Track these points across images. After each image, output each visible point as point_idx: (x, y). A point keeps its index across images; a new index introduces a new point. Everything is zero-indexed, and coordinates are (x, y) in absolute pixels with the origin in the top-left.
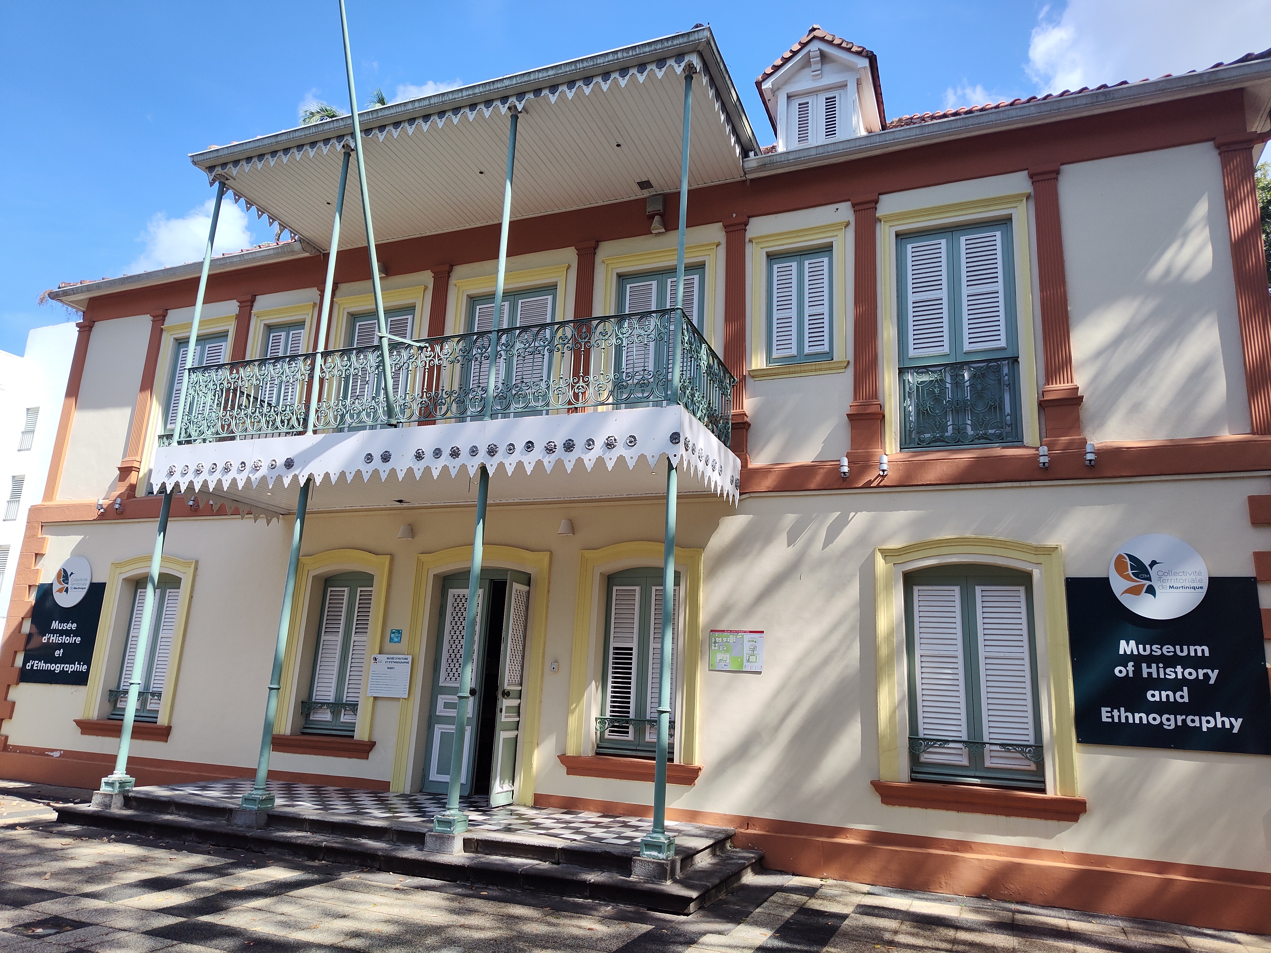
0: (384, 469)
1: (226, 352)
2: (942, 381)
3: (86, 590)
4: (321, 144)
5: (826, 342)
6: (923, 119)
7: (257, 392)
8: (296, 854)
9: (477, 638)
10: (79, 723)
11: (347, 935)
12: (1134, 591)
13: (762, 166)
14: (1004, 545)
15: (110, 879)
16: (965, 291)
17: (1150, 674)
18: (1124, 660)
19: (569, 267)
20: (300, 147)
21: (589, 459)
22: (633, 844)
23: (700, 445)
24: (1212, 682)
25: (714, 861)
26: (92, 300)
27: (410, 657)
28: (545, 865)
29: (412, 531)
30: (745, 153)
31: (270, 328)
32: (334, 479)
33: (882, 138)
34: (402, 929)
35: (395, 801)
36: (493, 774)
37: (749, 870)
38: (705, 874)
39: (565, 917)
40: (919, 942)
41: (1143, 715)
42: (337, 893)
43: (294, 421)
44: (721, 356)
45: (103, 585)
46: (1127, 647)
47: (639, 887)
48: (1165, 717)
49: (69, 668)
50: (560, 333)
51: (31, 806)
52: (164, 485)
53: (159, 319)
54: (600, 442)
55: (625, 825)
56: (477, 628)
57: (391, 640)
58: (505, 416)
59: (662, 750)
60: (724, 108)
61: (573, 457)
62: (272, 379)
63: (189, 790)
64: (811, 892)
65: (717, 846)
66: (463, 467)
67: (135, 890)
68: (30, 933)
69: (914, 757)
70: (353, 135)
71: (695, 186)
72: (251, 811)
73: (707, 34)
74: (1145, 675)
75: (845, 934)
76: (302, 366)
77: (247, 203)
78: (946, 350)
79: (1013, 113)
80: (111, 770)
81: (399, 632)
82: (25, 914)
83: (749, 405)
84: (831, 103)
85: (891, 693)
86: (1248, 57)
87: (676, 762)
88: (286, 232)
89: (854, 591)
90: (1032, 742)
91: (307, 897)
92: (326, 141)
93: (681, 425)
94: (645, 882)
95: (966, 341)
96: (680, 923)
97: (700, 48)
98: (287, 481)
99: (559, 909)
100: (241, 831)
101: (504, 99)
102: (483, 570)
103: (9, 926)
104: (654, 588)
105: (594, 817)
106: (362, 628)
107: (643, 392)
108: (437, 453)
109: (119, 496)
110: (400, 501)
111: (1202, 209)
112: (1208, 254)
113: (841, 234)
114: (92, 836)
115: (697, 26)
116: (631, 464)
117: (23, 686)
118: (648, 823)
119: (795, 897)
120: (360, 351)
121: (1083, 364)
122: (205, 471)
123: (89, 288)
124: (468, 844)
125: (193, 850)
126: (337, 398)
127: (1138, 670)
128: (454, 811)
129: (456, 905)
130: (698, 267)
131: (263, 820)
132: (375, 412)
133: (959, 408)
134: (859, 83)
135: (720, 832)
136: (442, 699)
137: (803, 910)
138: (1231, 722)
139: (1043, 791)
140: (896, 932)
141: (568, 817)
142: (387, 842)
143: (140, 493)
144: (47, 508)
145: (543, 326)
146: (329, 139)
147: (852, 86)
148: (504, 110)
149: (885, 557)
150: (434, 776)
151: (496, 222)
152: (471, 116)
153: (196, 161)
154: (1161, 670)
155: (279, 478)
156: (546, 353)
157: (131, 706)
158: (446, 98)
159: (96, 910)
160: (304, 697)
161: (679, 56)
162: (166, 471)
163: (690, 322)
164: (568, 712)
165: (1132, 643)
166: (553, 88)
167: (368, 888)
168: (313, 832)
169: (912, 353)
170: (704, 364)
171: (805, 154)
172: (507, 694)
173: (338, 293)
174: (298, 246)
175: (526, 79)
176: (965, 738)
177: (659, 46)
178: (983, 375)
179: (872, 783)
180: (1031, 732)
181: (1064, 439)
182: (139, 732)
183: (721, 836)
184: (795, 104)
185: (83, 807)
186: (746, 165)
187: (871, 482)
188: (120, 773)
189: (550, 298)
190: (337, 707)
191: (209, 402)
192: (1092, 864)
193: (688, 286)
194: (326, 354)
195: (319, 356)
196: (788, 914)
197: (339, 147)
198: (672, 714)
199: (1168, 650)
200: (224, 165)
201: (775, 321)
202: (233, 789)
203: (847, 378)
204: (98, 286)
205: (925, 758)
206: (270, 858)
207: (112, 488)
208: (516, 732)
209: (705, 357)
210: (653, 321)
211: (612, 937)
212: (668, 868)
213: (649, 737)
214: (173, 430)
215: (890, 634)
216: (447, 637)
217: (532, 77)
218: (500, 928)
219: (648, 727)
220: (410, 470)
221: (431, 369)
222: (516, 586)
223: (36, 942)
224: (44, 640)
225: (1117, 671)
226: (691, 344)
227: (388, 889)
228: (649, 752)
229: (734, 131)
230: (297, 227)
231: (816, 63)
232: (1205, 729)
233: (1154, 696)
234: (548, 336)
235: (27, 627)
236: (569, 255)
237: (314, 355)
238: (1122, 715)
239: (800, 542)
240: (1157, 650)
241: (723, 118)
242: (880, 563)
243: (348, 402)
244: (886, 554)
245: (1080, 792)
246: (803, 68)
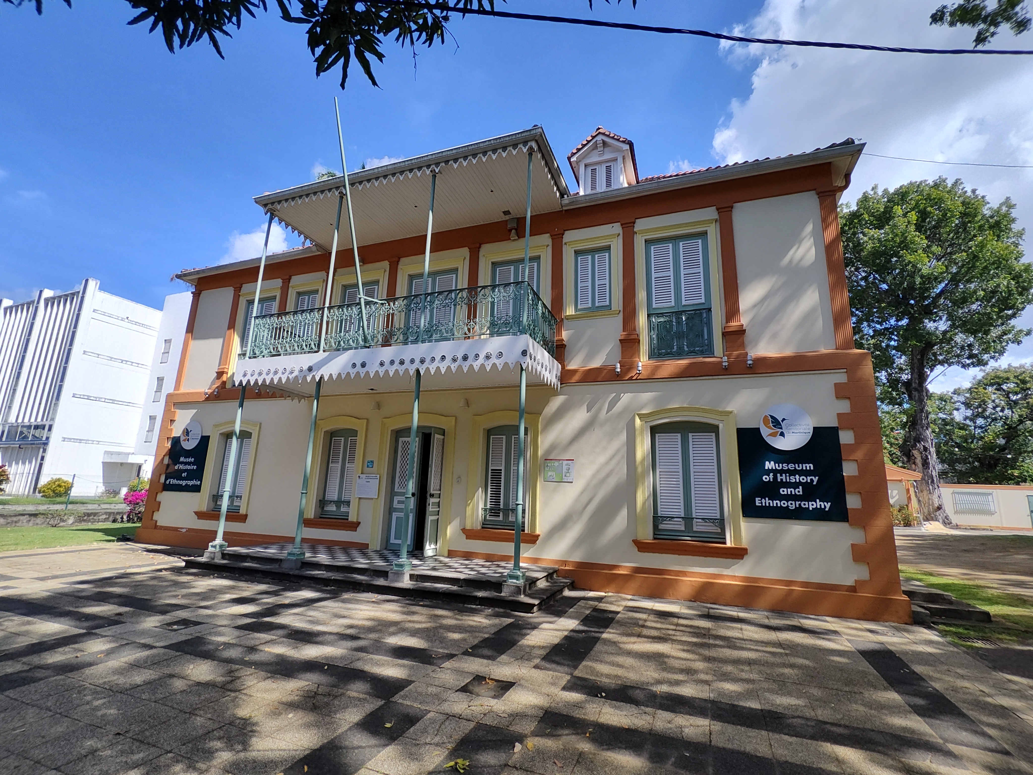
0: (363, 371)
1: (275, 307)
2: (671, 321)
3: (198, 441)
4: (327, 192)
5: (608, 300)
6: (659, 178)
7: (292, 329)
8: (317, 584)
9: (415, 465)
10: (196, 513)
11: (346, 627)
12: (773, 435)
13: (572, 203)
14: (704, 411)
15: (214, 599)
16: (682, 272)
17: (782, 479)
18: (768, 472)
19: (465, 258)
20: (315, 193)
21: (477, 365)
22: (502, 576)
23: (539, 357)
24: (815, 483)
25: (548, 584)
26: (199, 278)
27: (378, 476)
28: (455, 588)
29: (379, 406)
30: (562, 196)
31: (299, 294)
32: (335, 377)
33: (637, 188)
34: (376, 623)
35: (371, 554)
36: (425, 539)
37: (566, 589)
38: (543, 591)
39: (466, 615)
40: (659, 625)
41: (778, 502)
42: (341, 605)
43: (313, 346)
44: (549, 308)
45: (208, 438)
46: (769, 465)
47: (506, 599)
48: (790, 502)
49: (190, 483)
50: (460, 295)
51: (171, 558)
52: (241, 382)
53: (238, 290)
54: (482, 356)
55: (498, 566)
56: (416, 459)
57: (368, 466)
58: (430, 341)
59: (518, 525)
60: (550, 171)
61: (468, 363)
62: (301, 322)
63: (258, 549)
64: (600, 599)
65: (549, 576)
66: (407, 370)
67: (228, 604)
68: (170, 628)
69: (655, 527)
70: (344, 186)
71: (534, 214)
72: (292, 560)
73: (540, 130)
74: (779, 480)
75: (618, 622)
76: (317, 315)
77: (286, 224)
78: (673, 304)
79: (708, 175)
80: (214, 539)
81: (372, 462)
82: (167, 618)
83: (565, 335)
84: (608, 169)
85: (643, 492)
86: (833, 145)
87: (526, 532)
88: (308, 241)
89: (624, 437)
90: (719, 517)
91: (323, 607)
92: (330, 190)
93: (528, 346)
94: (510, 596)
95: (683, 299)
96: (528, 618)
97: (536, 138)
98: (309, 379)
99: (462, 611)
100: (286, 571)
101: (428, 166)
102: (418, 427)
103: (159, 625)
104: (513, 437)
105: (481, 562)
106: (352, 460)
107: (506, 327)
108: (392, 362)
109: (217, 388)
110: (372, 389)
111: (809, 228)
112: (813, 251)
113: (615, 240)
114: (204, 575)
115: (535, 126)
116: (500, 368)
117: (165, 493)
118: (511, 565)
119: (591, 603)
120: (348, 306)
121: (746, 312)
122: (264, 373)
123: (198, 272)
124: (412, 577)
125: (260, 582)
126: (336, 332)
127: (775, 477)
128: (404, 559)
129: (405, 609)
130: (537, 259)
131: (299, 565)
132: (357, 340)
133: (680, 336)
134: (624, 158)
135: (551, 569)
136: (396, 499)
137: (595, 610)
138: (825, 505)
139: (725, 543)
140: (645, 621)
141: (467, 562)
142: (368, 576)
143: (228, 386)
144: (177, 394)
145: (451, 291)
146: (331, 189)
147: (620, 160)
148: (428, 172)
149: (640, 418)
150: (393, 541)
151: (424, 234)
152: (410, 176)
153: (257, 201)
154: (788, 478)
155: (305, 377)
156: (452, 306)
157: (225, 503)
158: (396, 166)
159: (207, 616)
160: (321, 498)
161: (525, 143)
162: (242, 374)
163: (532, 289)
164: (467, 505)
165: (772, 463)
166: (456, 160)
167: (358, 601)
168: (327, 571)
169: (654, 306)
170: (540, 312)
171: (595, 196)
172: (432, 496)
173: (336, 274)
174: (314, 249)
175: (440, 155)
176: (683, 516)
177: (514, 137)
178: (693, 318)
179: (633, 541)
180: (718, 512)
181: (736, 353)
182: (229, 518)
183: (551, 571)
184: (589, 170)
185: (200, 559)
186: (563, 202)
187: (632, 377)
188: (219, 540)
189: (454, 275)
190: (339, 503)
191: (266, 335)
192: (750, 582)
193: (532, 269)
194: (330, 308)
195: (326, 309)
196: (588, 612)
197: (337, 193)
198: (524, 506)
199: (791, 466)
200: (273, 203)
201: (579, 288)
202: (282, 548)
203: (619, 320)
204: (203, 271)
205: (661, 527)
206: (303, 586)
207: (213, 383)
208: (437, 517)
209: (540, 308)
210: (512, 287)
211: (491, 626)
212: (522, 589)
213: (511, 519)
214: (246, 351)
215: (643, 460)
216: (399, 464)
217: (444, 154)
218: (430, 622)
219: (510, 513)
220: (377, 371)
221: (388, 315)
222: (437, 436)
223: (173, 633)
224: (176, 467)
225: (764, 478)
226: (533, 301)
227: (368, 602)
228: (511, 526)
229: (556, 184)
230: (314, 238)
231: (600, 147)
232: (811, 509)
233: (784, 491)
234: (453, 297)
235: (166, 461)
236: (465, 252)
237: (323, 308)
238: (767, 502)
239: (593, 410)
240: (785, 467)
241: (549, 176)
242: (638, 421)
243: (342, 334)
244: (641, 416)
245: (744, 544)
246: (593, 150)
